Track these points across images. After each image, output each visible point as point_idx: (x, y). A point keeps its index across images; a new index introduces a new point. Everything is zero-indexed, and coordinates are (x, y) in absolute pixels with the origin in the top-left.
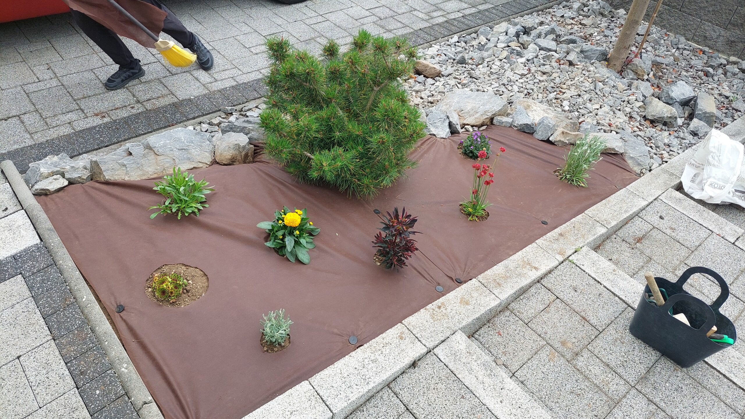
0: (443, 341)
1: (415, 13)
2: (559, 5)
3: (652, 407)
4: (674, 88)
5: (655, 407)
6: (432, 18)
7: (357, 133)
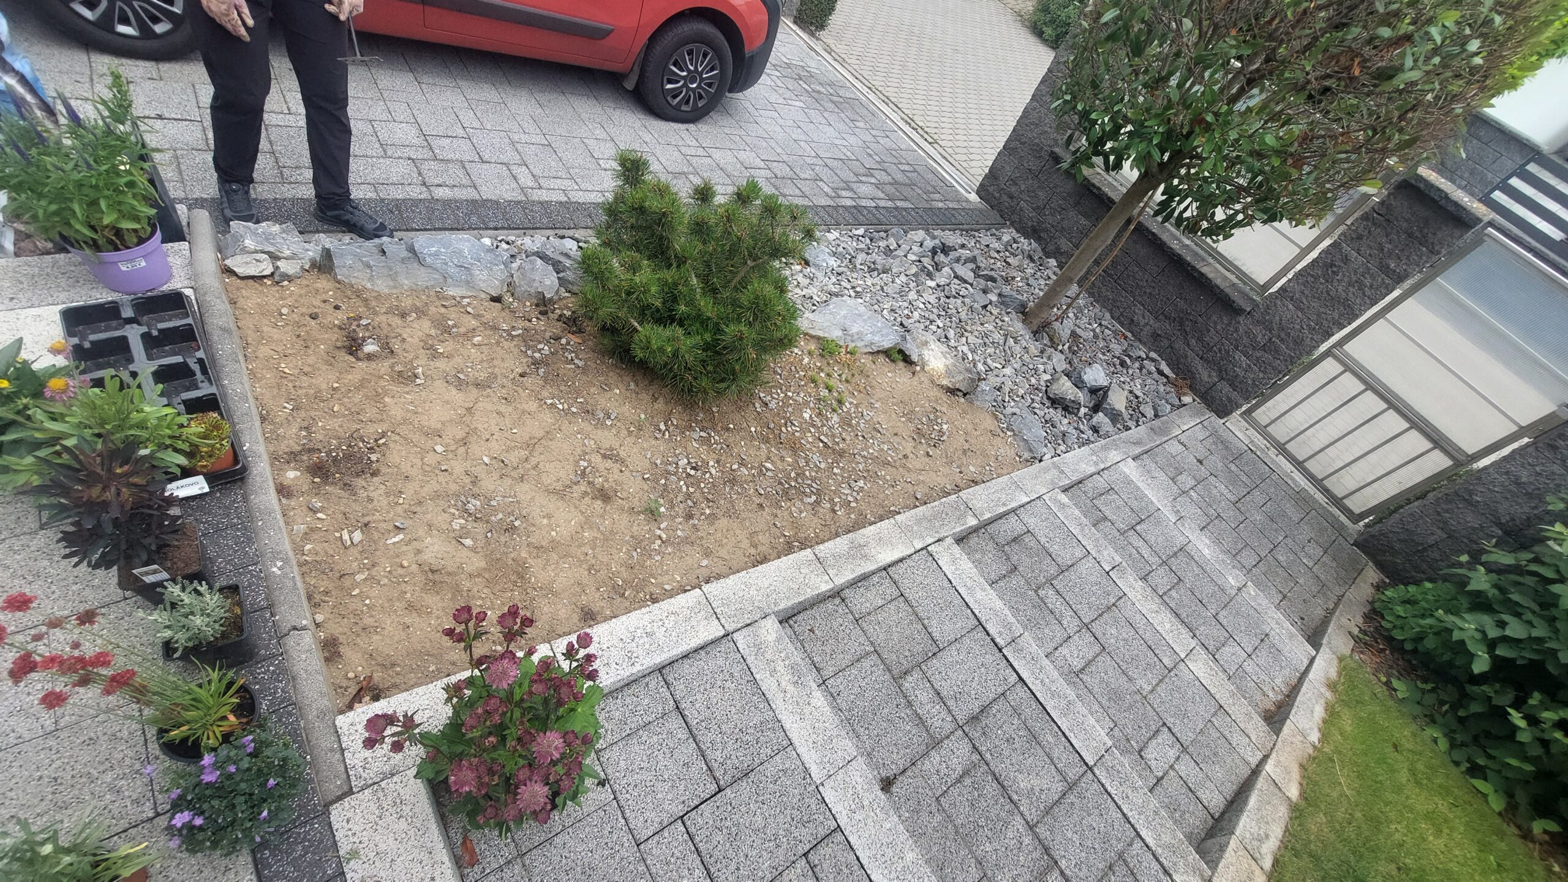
0: (748, 625)
1: (820, 184)
2: (987, 230)
3: (975, 757)
4: (1088, 370)
5: (978, 757)
6: (839, 197)
7: (709, 314)
